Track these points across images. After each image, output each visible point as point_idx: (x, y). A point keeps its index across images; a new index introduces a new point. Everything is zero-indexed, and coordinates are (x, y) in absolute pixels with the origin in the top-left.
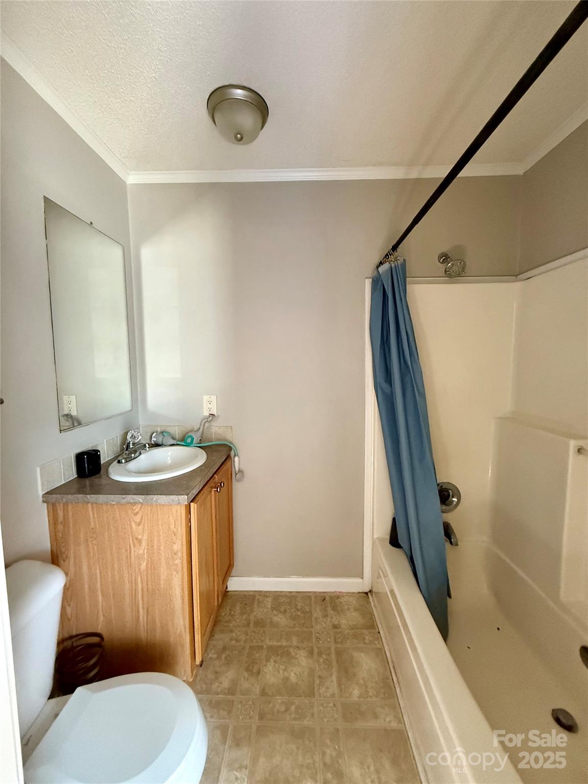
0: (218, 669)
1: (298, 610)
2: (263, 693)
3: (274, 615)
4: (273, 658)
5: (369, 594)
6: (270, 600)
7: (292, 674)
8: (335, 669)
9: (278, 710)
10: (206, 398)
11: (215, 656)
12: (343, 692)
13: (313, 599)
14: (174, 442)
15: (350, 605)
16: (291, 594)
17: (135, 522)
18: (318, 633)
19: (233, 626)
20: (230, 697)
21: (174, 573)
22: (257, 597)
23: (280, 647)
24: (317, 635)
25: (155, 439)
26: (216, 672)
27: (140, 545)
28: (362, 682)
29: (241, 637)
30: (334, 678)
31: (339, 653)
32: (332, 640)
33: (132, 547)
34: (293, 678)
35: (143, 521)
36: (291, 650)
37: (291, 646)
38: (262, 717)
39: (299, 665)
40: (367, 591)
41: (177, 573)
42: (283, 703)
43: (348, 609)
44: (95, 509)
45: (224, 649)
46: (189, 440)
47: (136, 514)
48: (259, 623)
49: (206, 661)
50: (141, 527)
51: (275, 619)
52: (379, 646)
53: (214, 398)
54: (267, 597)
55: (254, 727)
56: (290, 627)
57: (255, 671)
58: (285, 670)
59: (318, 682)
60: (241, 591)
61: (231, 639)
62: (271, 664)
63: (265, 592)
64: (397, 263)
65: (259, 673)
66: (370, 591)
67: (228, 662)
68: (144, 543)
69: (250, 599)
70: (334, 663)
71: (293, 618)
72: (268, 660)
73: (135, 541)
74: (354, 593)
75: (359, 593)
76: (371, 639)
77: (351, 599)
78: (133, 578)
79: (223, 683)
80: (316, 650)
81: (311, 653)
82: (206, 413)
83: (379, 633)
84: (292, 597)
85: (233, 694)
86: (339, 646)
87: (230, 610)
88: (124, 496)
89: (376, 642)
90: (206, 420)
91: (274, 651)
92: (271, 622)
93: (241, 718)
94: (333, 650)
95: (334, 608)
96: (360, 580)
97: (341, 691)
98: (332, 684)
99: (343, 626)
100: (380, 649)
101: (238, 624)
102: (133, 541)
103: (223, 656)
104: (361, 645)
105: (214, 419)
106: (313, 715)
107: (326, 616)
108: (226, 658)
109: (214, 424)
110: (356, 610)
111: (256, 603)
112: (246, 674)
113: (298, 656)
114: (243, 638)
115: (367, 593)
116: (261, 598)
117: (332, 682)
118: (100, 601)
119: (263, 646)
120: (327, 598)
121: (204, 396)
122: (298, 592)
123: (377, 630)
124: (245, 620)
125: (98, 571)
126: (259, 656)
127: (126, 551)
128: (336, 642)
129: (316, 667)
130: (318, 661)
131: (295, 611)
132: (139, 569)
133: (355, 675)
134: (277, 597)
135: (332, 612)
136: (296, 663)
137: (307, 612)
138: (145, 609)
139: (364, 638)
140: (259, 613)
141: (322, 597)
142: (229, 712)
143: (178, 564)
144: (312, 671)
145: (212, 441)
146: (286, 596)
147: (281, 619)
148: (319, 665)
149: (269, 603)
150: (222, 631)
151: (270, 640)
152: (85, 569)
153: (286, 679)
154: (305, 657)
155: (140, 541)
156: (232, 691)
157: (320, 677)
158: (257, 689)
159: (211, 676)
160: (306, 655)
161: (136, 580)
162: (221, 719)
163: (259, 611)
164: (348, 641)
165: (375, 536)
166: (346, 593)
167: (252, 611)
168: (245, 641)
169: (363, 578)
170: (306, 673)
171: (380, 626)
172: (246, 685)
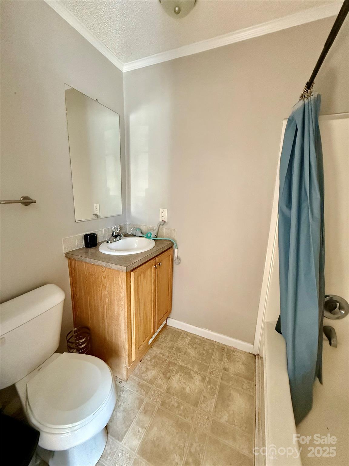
0: (148, 366)
1: (204, 350)
2: (168, 391)
3: (189, 348)
4: (180, 373)
5: (256, 357)
6: (189, 338)
7: (188, 388)
8: (215, 396)
9: (173, 404)
10: (161, 210)
11: (149, 359)
12: (217, 413)
13: (216, 347)
14: (141, 235)
15: (240, 359)
16: (203, 339)
17: (103, 277)
18: (213, 369)
19: (164, 346)
20: (149, 385)
21: (121, 309)
22: (182, 334)
23: (186, 368)
24: (212, 370)
25: (132, 232)
26: (147, 368)
27: (105, 289)
28: (231, 412)
29: (166, 353)
30: (213, 401)
31: (222, 387)
32: (220, 377)
33: (102, 289)
34: (188, 390)
35: (107, 276)
36: (192, 373)
37: (192, 370)
38: (163, 404)
39: (194, 383)
40: (256, 354)
41: (123, 310)
42: (177, 402)
43: (238, 361)
44: (86, 265)
45: (155, 357)
46: (149, 235)
47: (103, 272)
48: (178, 350)
49: (144, 360)
50: (106, 280)
51: (189, 351)
52: (252, 394)
53: (166, 210)
54: (188, 336)
55: (156, 408)
56: (196, 359)
57: (168, 376)
58: (185, 383)
59: (202, 399)
60: (174, 328)
61: (160, 353)
62: (177, 376)
63: (188, 332)
64: (311, 98)
65: (169, 378)
66: (258, 355)
67: (155, 365)
68: (107, 288)
69: (178, 334)
70: (217, 392)
71: (200, 354)
72: (176, 373)
73: (103, 287)
74: (245, 352)
75: (250, 353)
76: (248, 387)
77: (242, 355)
78: (103, 306)
79: (149, 375)
80: (207, 379)
81: (204, 379)
82: (161, 220)
83: (256, 385)
84: (203, 341)
85: (152, 384)
86: (224, 382)
87: (165, 336)
88: (97, 261)
89: (251, 391)
90: (160, 224)
91: (182, 369)
92: (186, 352)
93: (152, 399)
94: (218, 384)
95: (229, 357)
96: (252, 346)
97: (215, 412)
98: (211, 405)
99: (230, 371)
100: (253, 397)
101: (167, 346)
102: (102, 286)
103: (153, 361)
104: (240, 388)
105: (165, 224)
106: (192, 418)
107: (221, 360)
108: (155, 362)
109: (165, 226)
110: (243, 364)
111: (181, 337)
112: (162, 376)
113: (195, 378)
114: (167, 354)
115: (255, 356)
116: (184, 335)
117: (211, 403)
118: (90, 312)
119: (176, 364)
120: (226, 349)
121: (160, 209)
122: (208, 339)
123: (255, 383)
124: (172, 344)
125: (88, 297)
126: (172, 369)
127: (100, 290)
128: (222, 379)
129: (204, 389)
130: (207, 386)
131: (202, 350)
132: (106, 302)
133: (228, 406)
134: (194, 337)
135: (226, 359)
136: (193, 382)
137: (209, 354)
138: (108, 323)
139: (243, 385)
140: (180, 343)
141: (222, 347)
142: (147, 393)
143: (123, 305)
144: (201, 391)
145: (163, 237)
146: (200, 339)
147: (192, 352)
148: (207, 389)
149: (187, 340)
150: (157, 347)
151: (182, 361)
152: (83, 294)
153: (184, 389)
154: (199, 380)
155: (105, 287)
156: (151, 382)
157: (204, 397)
158: (165, 387)
159: (144, 369)
160: (200, 379)
161: (104, 307)
162: (141, 395)
163: (181, 342)
164: (230, 382)
165: (265, 321)
166: (240, 350)
167: (177, 340)
168: (168, 357)
169: (253, 345)
170: (197, 390)
171: (257, 381)
172: (160, 382)
